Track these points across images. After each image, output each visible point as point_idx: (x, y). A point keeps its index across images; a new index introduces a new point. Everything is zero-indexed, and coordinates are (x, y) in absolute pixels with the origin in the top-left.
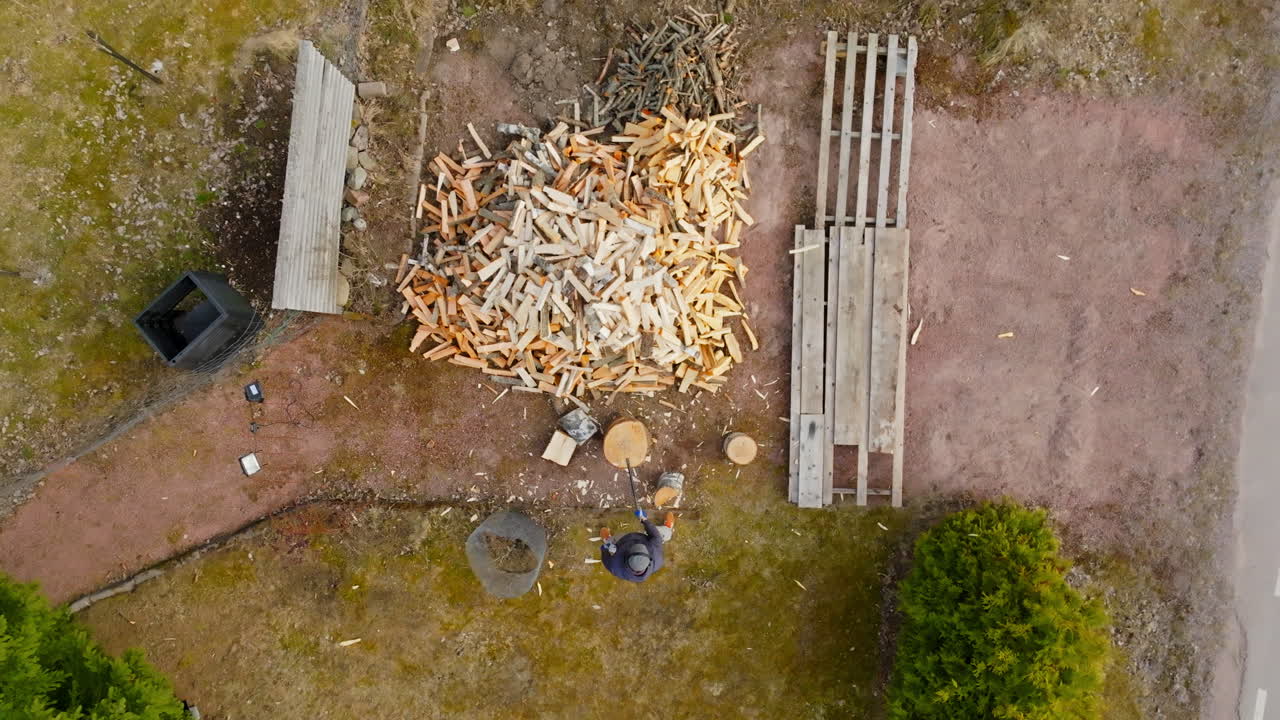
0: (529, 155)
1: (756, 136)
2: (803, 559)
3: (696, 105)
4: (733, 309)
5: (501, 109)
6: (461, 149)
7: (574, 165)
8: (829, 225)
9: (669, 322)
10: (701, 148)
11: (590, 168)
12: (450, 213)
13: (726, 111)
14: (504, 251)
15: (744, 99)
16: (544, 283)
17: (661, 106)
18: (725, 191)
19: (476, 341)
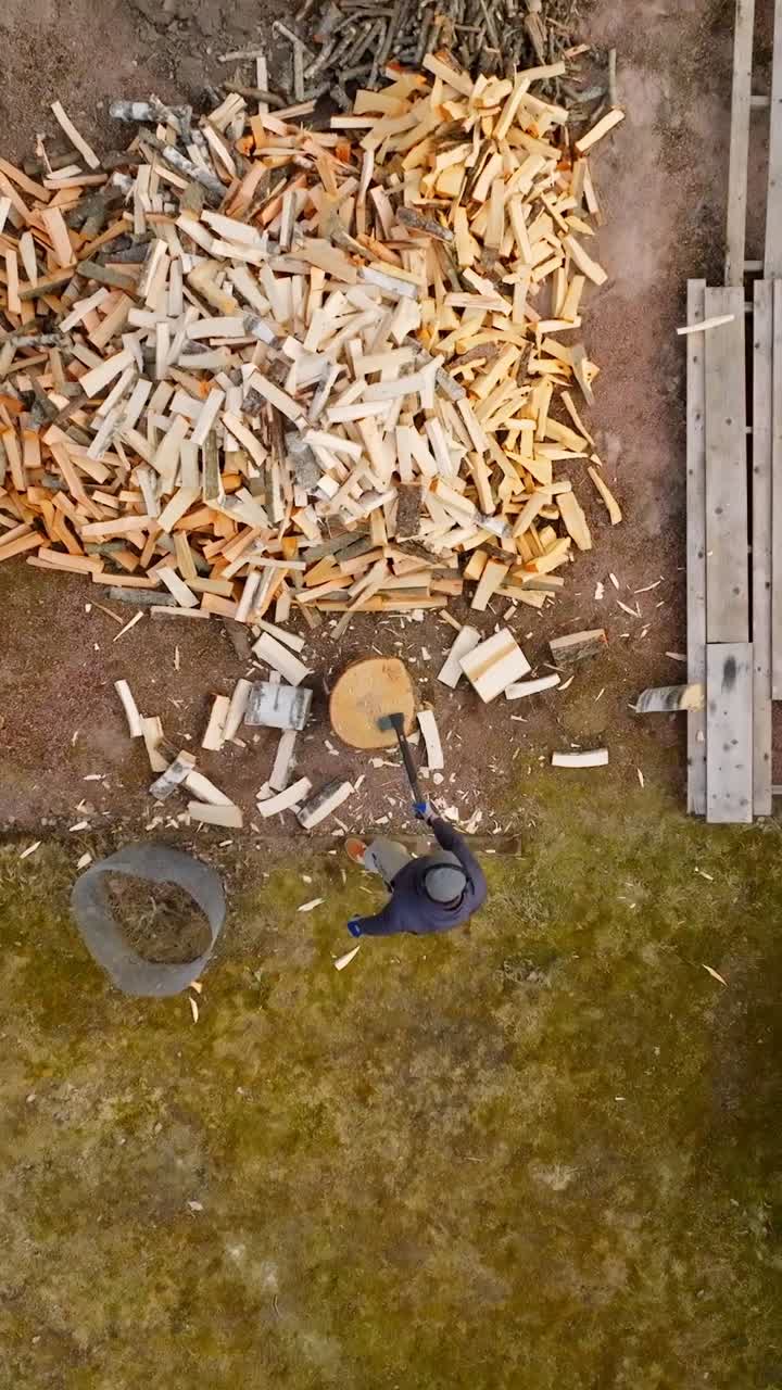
0: (171, 153)
1: (608, 110)
2: (719, 925)
3: (491, 50)
4: (573, 445)
5: (115, 75)
6: (40, 151)
7: (258, 171)
8: (750, 278)
9: (450, 467)
10: (502, 130)
11: (289, 179)
12: (23, 275)
13: (549, 62)
14: (129, 340)
15: (583, 42)
16: (207, 393)
17: (425, 52)
18: (550, 215)
19: (78, 516)
